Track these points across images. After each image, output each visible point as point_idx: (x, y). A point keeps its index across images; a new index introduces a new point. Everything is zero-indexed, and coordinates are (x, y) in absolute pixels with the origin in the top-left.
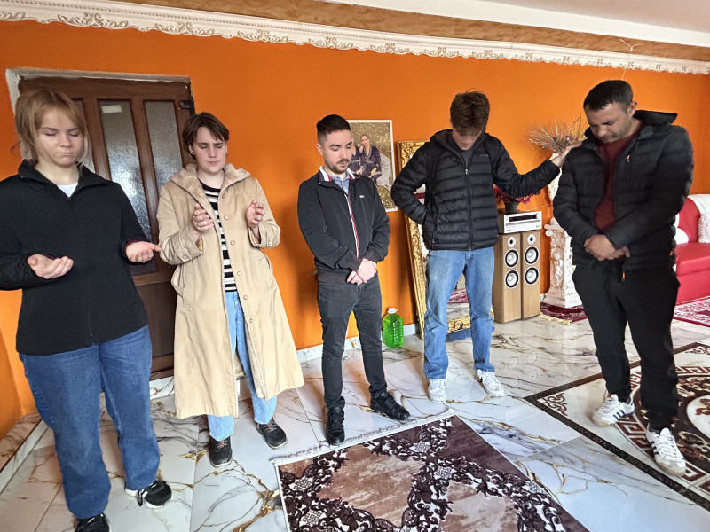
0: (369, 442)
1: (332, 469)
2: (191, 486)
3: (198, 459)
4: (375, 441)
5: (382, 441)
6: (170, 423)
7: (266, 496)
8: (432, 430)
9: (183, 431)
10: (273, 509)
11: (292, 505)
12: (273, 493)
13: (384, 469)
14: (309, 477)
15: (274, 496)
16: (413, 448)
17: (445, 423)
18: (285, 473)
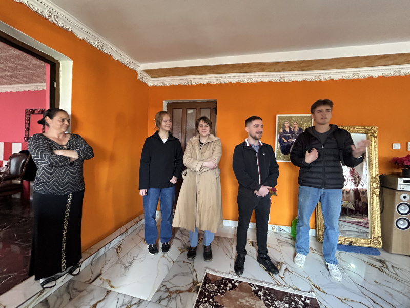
0: (253, 285)
1: (228, 289)
2: (173, 262)
3: (182, 252)
4: (257, 286)
5: (261, 288)
6: (182, 233)
7: (195, 283)
8: (294, 299)
9: (184, 239)
10: (194, 291)
11: (202, 295)
12: (198, 284)
13: (253, 305)
14: (216, 286)
15: (198, 285)
16: (276, 303)
17: (305, 300)
18: (208, 277)
